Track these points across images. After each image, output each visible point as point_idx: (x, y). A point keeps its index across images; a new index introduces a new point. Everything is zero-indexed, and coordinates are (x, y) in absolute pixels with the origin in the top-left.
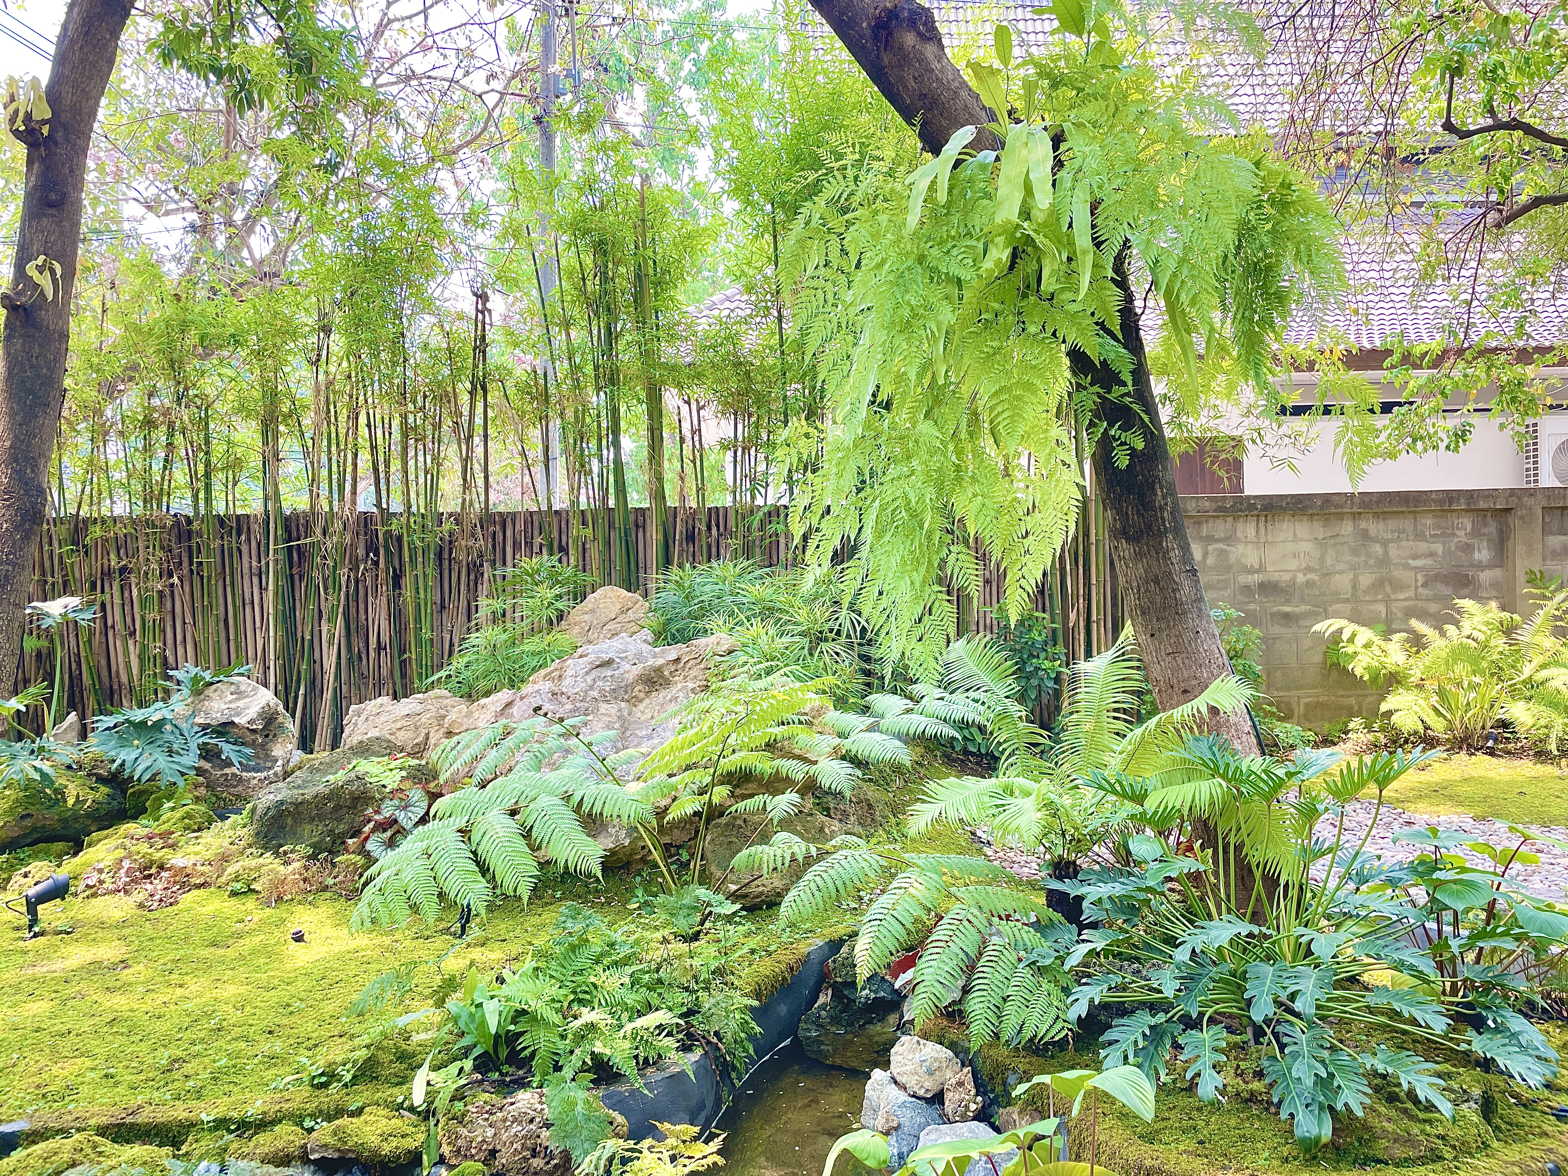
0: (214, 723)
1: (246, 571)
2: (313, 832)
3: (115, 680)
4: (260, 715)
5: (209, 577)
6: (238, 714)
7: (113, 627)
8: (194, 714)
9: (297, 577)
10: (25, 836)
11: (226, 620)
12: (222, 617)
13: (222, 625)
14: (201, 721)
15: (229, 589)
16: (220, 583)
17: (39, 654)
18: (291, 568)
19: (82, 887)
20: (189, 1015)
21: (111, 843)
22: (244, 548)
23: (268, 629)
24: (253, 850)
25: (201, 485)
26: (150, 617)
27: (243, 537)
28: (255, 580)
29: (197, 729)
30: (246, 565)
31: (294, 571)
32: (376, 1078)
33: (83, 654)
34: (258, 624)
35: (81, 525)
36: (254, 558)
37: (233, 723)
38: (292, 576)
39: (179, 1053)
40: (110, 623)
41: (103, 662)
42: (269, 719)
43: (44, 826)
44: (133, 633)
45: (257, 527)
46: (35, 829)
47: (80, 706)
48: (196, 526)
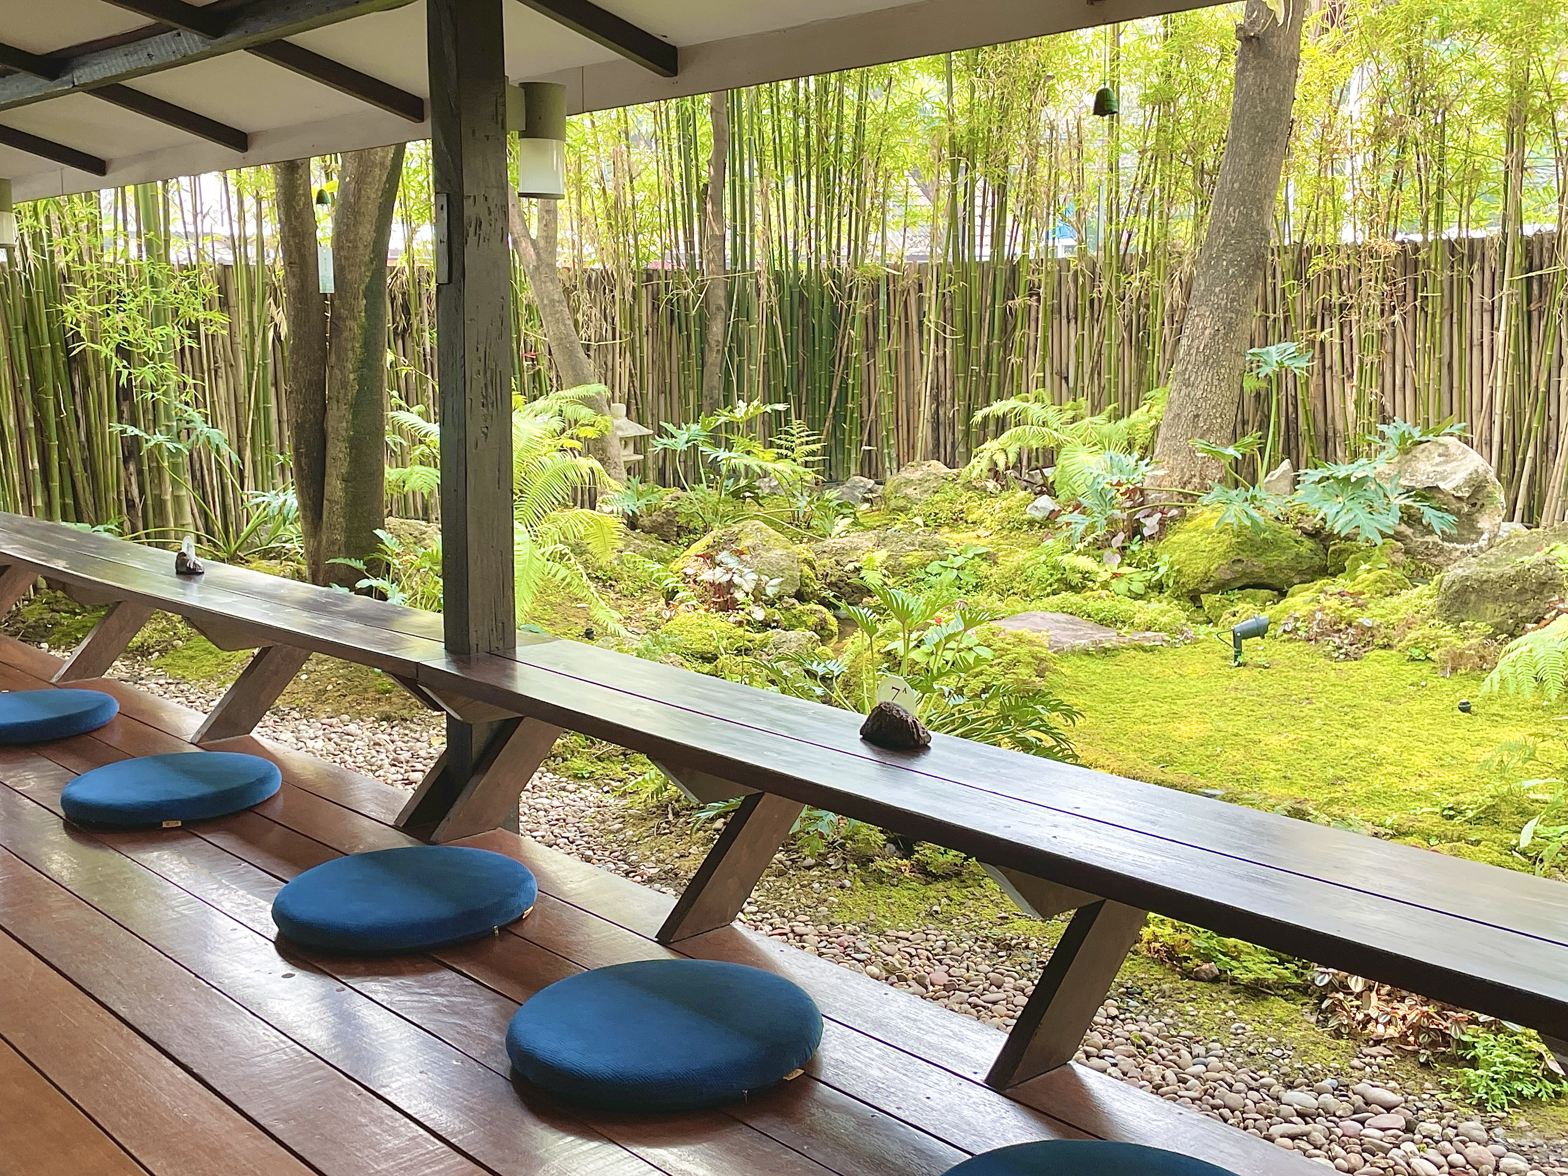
0: (1419, 486)
1: (1476, 306)
2: (1495, 612)
3: (1331, 427)
4: (1466, 482)
5: (1434, 315)
6: (1443, 479)
7: (1331, 368)
8: (1400, 474)
9: (1535, 315)
10: (1235, 579)
11: (1450, 365)
12: (1446, 361)
13: (1445, 370)
14: (1406, 483)
15: (1455, 327)
16: (1447, 321)
17: (1258, 395)
18: (1529, 303)
19: (1280, 631)
20: (1355, 748)
21: (1309, 595)
22: (1477, 280)
23: (1495, 377)
24: (1436, 621)
25: (1432, 205)
26: (1367, 360)
27: (1476, 266)
28: (1487, 317)
29: (1402, 490)
30: (1477, 300)
31: (1533, 307)
32: (1497, 823)
33: (1300, 397)
34: (1486, 371)
35: (1304, 254)
36: (1487, 291)
37: (1437, 487)
38: (1529, 313)
39: (1343, 774)
40: (1328, 364)
41: (1320, 407)
42: (1478, 487)
43: (1252, 573)
44: (1350, 376)
45: (1492, 252)
46: (1244, 574)
47: (1294, 453)
48: (1422, 255)
